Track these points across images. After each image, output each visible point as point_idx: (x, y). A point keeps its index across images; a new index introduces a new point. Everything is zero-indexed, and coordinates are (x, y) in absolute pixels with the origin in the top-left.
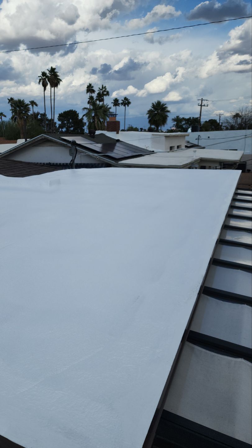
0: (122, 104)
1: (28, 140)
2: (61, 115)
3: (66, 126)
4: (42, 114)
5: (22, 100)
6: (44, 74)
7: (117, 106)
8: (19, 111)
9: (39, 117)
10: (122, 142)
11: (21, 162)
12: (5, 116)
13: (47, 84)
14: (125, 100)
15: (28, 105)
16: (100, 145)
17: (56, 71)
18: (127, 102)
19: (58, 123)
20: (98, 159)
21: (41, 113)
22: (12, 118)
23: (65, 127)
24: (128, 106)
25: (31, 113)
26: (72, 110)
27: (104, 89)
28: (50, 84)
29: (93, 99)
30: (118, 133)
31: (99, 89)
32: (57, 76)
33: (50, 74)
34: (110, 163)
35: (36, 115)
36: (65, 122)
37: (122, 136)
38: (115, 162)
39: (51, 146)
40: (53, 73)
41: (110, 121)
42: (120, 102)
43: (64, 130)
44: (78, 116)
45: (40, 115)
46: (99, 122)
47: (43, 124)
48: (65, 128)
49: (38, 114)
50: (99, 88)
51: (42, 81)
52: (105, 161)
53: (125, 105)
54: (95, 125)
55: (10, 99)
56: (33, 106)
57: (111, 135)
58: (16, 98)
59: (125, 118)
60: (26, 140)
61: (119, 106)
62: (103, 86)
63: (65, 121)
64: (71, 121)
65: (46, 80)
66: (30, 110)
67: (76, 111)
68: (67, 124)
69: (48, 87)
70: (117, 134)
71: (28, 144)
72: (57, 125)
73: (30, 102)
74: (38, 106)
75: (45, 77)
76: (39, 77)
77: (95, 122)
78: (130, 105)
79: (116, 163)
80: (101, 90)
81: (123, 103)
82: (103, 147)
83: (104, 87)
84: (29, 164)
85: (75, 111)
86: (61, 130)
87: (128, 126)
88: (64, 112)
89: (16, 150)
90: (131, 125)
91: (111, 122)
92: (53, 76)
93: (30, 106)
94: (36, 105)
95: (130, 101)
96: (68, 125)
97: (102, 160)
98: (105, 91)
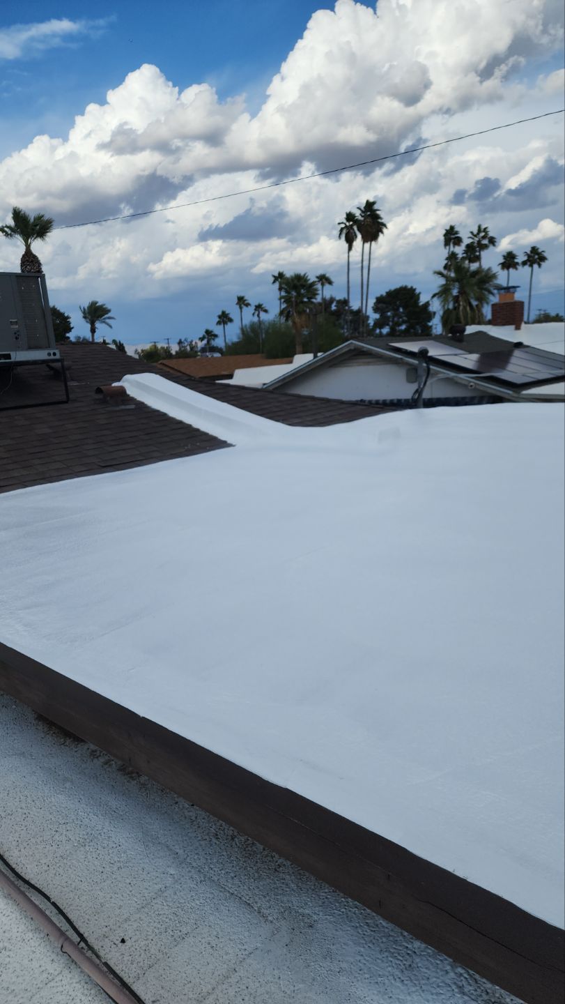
0: (524, 263)
1: (319, 354)
2: (380, 300)
3: (391, 323)
4: (340, 300)
5: (302, 274)
6: (350, 217)
7: (511, 270)
8: (296, 297)
9: (333, 307)
10: (528, 347)
11: (313, 398)
12: (266, 311)
13: (356, 237)
14: (531, 252)
15: (313, 284)
16: (475, 357)
17: (376, 207)
18: (536, 257)
19: (373, 317)
20: (471, 386)
21: (337, 298)
22: (282, 313)
23: (388, 325)
24: (540, 265)
25: (319, 299)
26: (406, 287)
27: (482, 234)
28: (363, 237)
29: (457, 258)
30: (518, 328)
31: (471, 235)
32: (378, 217)
33: (362, 216)
34: (499, 394)
35: (327, 303)
36: (389, 314)
37: (528, 335)
38: (513, 391)
39: (368, 364)
40: (369, 213)
41: (502, 302)
42: (521, 258)
43: (386, 330)
44: (418, 298)
45: (334, 304)
46: (468, 308)
47: (342, 321)
48: (387, 327)
49: (332, 300)
50: (472, 233)
51: (345, 231)
52: (489, 391)
53: (531, 266)
54: (458, 314)
55: (277, 275)
56: (323, 285)
57: (504, 333)
58: (289, 274)
59: (530, 296)
60: (315, 356)
61: (516, 269)
62: (479, 227)
63: (388, 312)
64: (401, 310)
65: (353, 229)
66: (318, 294)
67: (414, 287)
68: (393, 319)
69: (358, 242)
70: (518, 331)
71: (320, 363)
72: (371, 322)
73: (317, 277)
74: (334, 284)
75: (351, 223)
76: (339, 224)
77: (459, 308)
78: (543, 264)
79: (515, 395)
80: (475, 236)
81: (528, 260)
82: (481, 361)
83: (482, 230)
84: (327, 401)
85: (412, 287)
86: (378, 331)
87: (538, 313)
88: (387, 293)
89: (296, 376)
90: (545, 311)
91: (504, 304)
92: (369, 220)
93: (319, 286)
94: (330, 283)
95: (545, 254)
96: (396, 319)
97: (481, 388)
98: (484, 237)
